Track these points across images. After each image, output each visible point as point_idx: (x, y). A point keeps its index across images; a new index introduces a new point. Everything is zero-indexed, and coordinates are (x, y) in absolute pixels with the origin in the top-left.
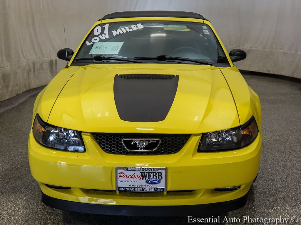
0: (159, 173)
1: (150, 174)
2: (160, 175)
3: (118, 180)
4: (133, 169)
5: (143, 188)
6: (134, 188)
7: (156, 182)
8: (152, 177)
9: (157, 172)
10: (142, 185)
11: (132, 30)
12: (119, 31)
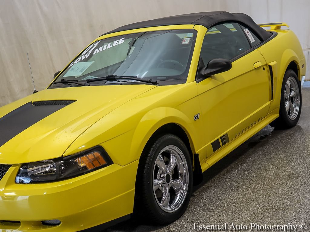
11: (111, 46)
12: (101, 49)
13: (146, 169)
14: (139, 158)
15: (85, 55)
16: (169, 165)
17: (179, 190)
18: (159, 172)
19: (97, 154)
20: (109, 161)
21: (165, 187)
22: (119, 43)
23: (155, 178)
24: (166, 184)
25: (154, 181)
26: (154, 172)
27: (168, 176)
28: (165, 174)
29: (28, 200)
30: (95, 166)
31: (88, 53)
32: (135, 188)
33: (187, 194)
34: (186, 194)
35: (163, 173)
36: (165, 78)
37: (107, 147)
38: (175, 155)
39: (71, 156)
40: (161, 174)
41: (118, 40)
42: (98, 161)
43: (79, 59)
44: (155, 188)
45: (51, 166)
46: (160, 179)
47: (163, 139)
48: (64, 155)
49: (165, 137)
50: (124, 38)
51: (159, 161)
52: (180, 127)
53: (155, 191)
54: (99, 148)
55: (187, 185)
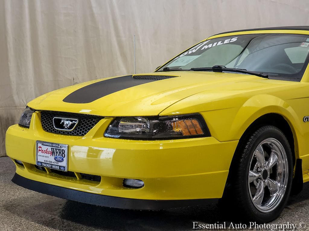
0: (62, 150)
1: (57, 150)
2: (63, 152)
3: (39, 154)
4: (46, 144)
5: (52, 165)
6: (47, 164)
7: (61, 159)
8: (58, 154)
9: (61, 149)
10: (52, 162)
11: (222, 43)
12: (210, 46)
13: (243, 159)
14: (239, 139)
15: (192, 50)
16: (268, 161)
17: (275, 192)
18: (258, 164)
19: (195, 122)
20: (207, 133)
21: (260, 183)
22: (231, 41)
23: (252, 169)
24: (263, 180)
25: (250, 172)
26: (251, 163)
27: (265, 171)
28: (262, 168)
29: (111, 160)
30: (191, 134)
31: (196, 49)
32: (228, 171)
33: (284, 196)
34: (282, 196)
35: (261, 167)
36: (277, 75)
37: (207, 117)
38: (276, 153)
39: (167, 117)
40: (258, 168)
41: (230, 39)
42: (195, 128)
43: (186, 53)
44: (250, 180)
45: (145, 125)
46: (256, 172)
47: (267, 129)
48: (160, 115)
49: (270, 127)
50: (237, 38)
51: (259, 153)
52: (287, 123)
53: (250, 183)
54: (198, 117)
55: (286, 187)
